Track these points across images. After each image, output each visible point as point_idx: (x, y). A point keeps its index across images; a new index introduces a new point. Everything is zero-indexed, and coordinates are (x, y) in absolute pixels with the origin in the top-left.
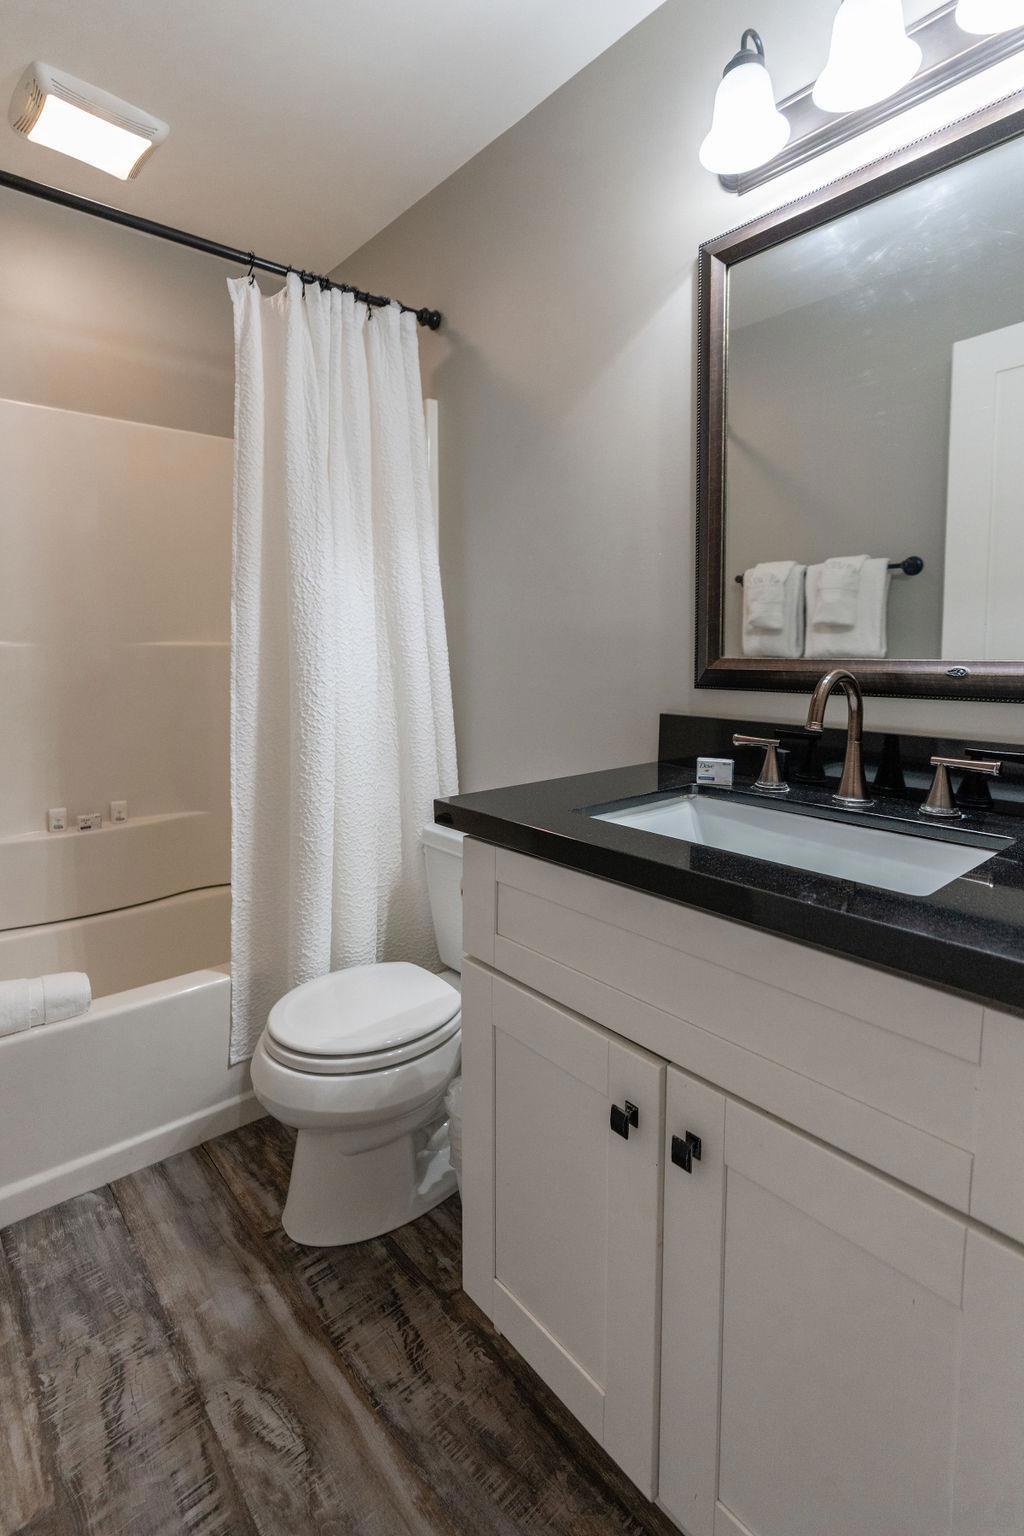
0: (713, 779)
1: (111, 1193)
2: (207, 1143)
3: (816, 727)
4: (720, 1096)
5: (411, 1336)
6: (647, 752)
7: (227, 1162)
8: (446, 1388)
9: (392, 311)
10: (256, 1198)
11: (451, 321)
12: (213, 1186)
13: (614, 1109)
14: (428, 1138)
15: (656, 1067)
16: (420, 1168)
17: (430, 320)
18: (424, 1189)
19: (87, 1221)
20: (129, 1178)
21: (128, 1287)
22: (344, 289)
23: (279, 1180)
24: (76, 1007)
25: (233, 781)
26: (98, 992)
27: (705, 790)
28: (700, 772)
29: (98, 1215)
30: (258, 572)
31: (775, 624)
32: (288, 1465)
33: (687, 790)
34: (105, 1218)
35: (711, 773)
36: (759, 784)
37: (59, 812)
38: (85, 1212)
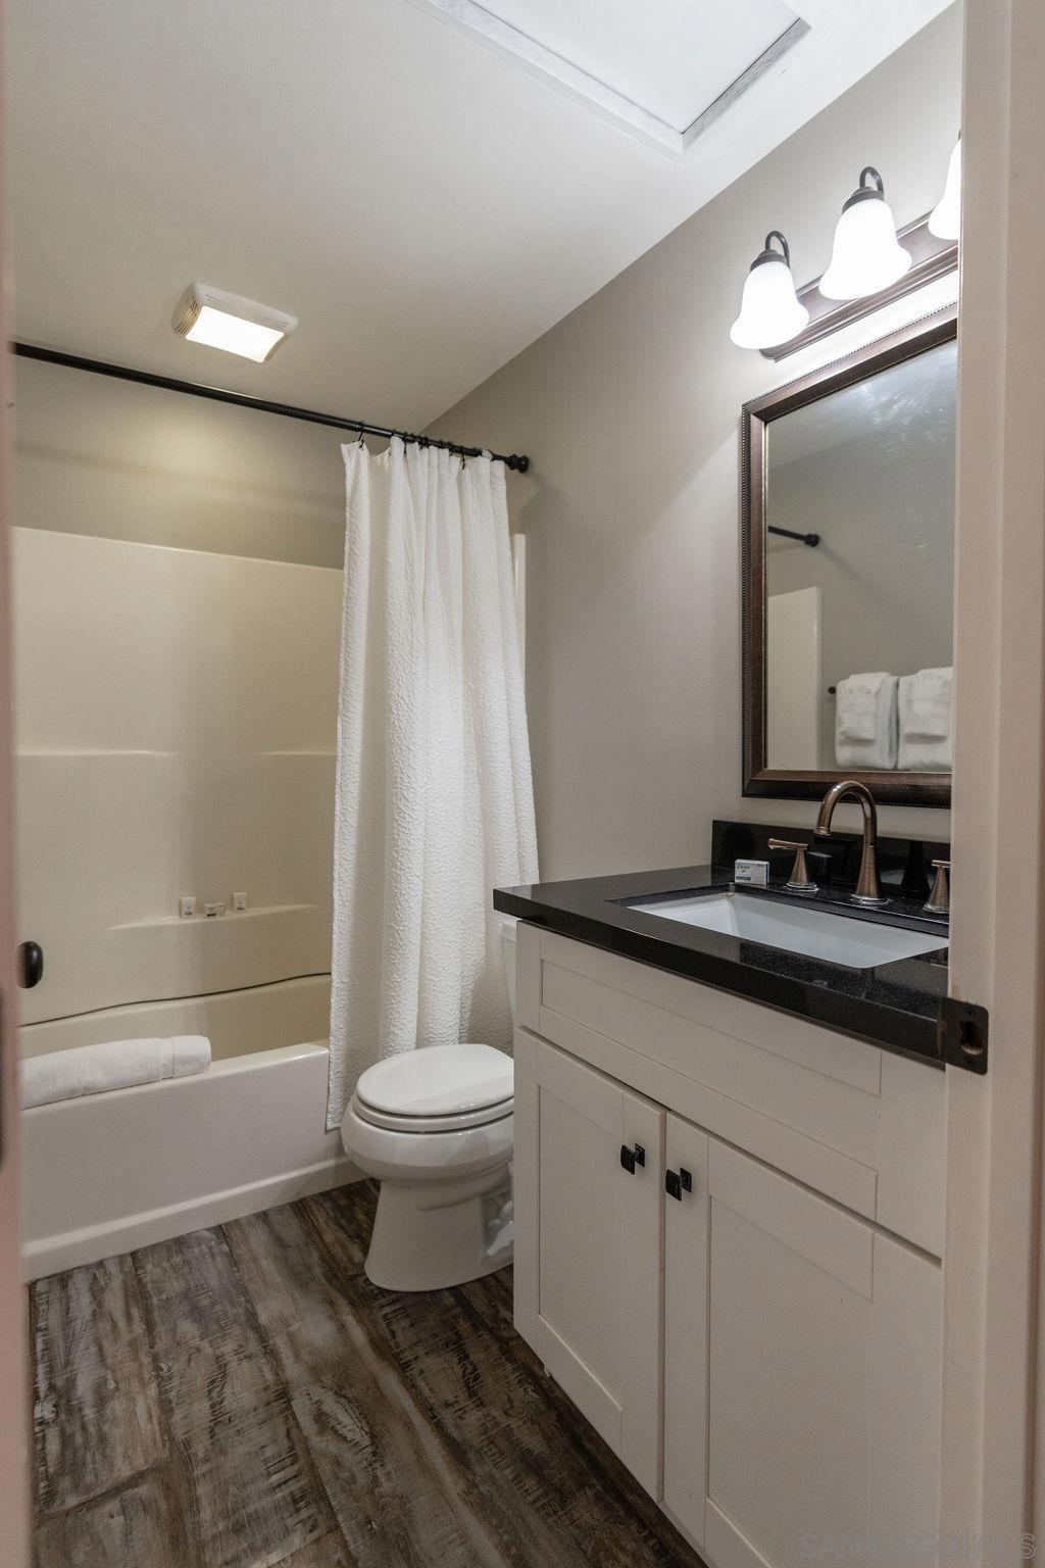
0: (749, 879)
1: (222, 1232)
2: (305, 1199)
3: (823, 832)
4: (704, 1135)
5: (470, 1369)
6: (699, 853)
7: (321, 1217)
8: (497, 1413)
9: (483, 463)
10: (344, 1247)
11: (537, 465)
12: (308, 1234)
13: (624, 1149)
14: (499, 1209)
15: (656, 1112)
17: (518, 464)
19: (201, 1252)
20: (237, 1222)
21: (233, 1305)
22: (440, 445)
23: (365, 1234)
24: (199, 1065)
25: (336, 875)
26: (219, 1053)
27: (742, 889)
28: (738, 872)
30: (361, 692)
31: (865, 735)
32: (356, 1453)
33: (725, 888)
34: (216, 1251)
35: (748, 873)
36: (790, 884)
37: (189, 900)
38: (200, 1244)
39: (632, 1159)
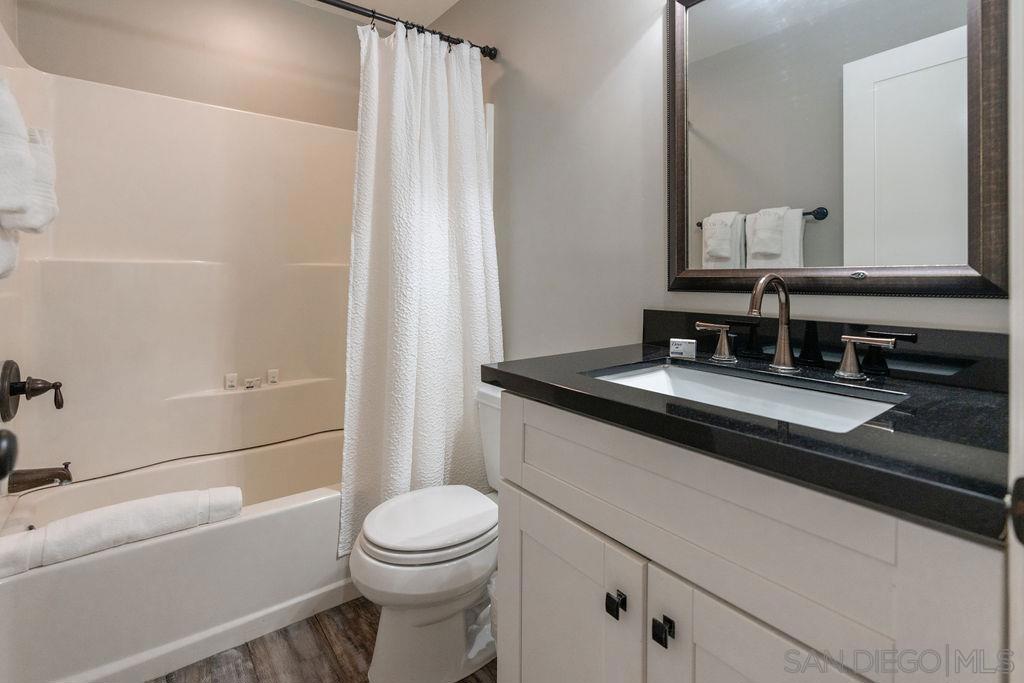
0: (682, 354)
1: (248, 649)
2: (318, 614)
3: (755, 314)
4: (689, 588)
6: (634, 336)
7: (332, 629)
9: (465, 47)
10: (350, 656)
11: (503, 54)
12: (321, 648)
13: (608, 596)
14: (477, 616)
15: (640, 563)
16: (470, 638)
17: (489, 53)
18: (472, 654)
19: (229, 670)
20: (262, 639)
22: (434, 33)
23: (368, 644)
24: (231, 511)
25: (348, 356)
26: (249, 500)
27: (675, 362)
28: (672, 348)
29: (237, 666)
30: (370, 214)
31: (724, 254)
33: (662, 361)
34: (241, 669)
35: (680, 349)
36: (716, 357)
37: (232, 376)
38: (228, 663)
39: (616, 605)
